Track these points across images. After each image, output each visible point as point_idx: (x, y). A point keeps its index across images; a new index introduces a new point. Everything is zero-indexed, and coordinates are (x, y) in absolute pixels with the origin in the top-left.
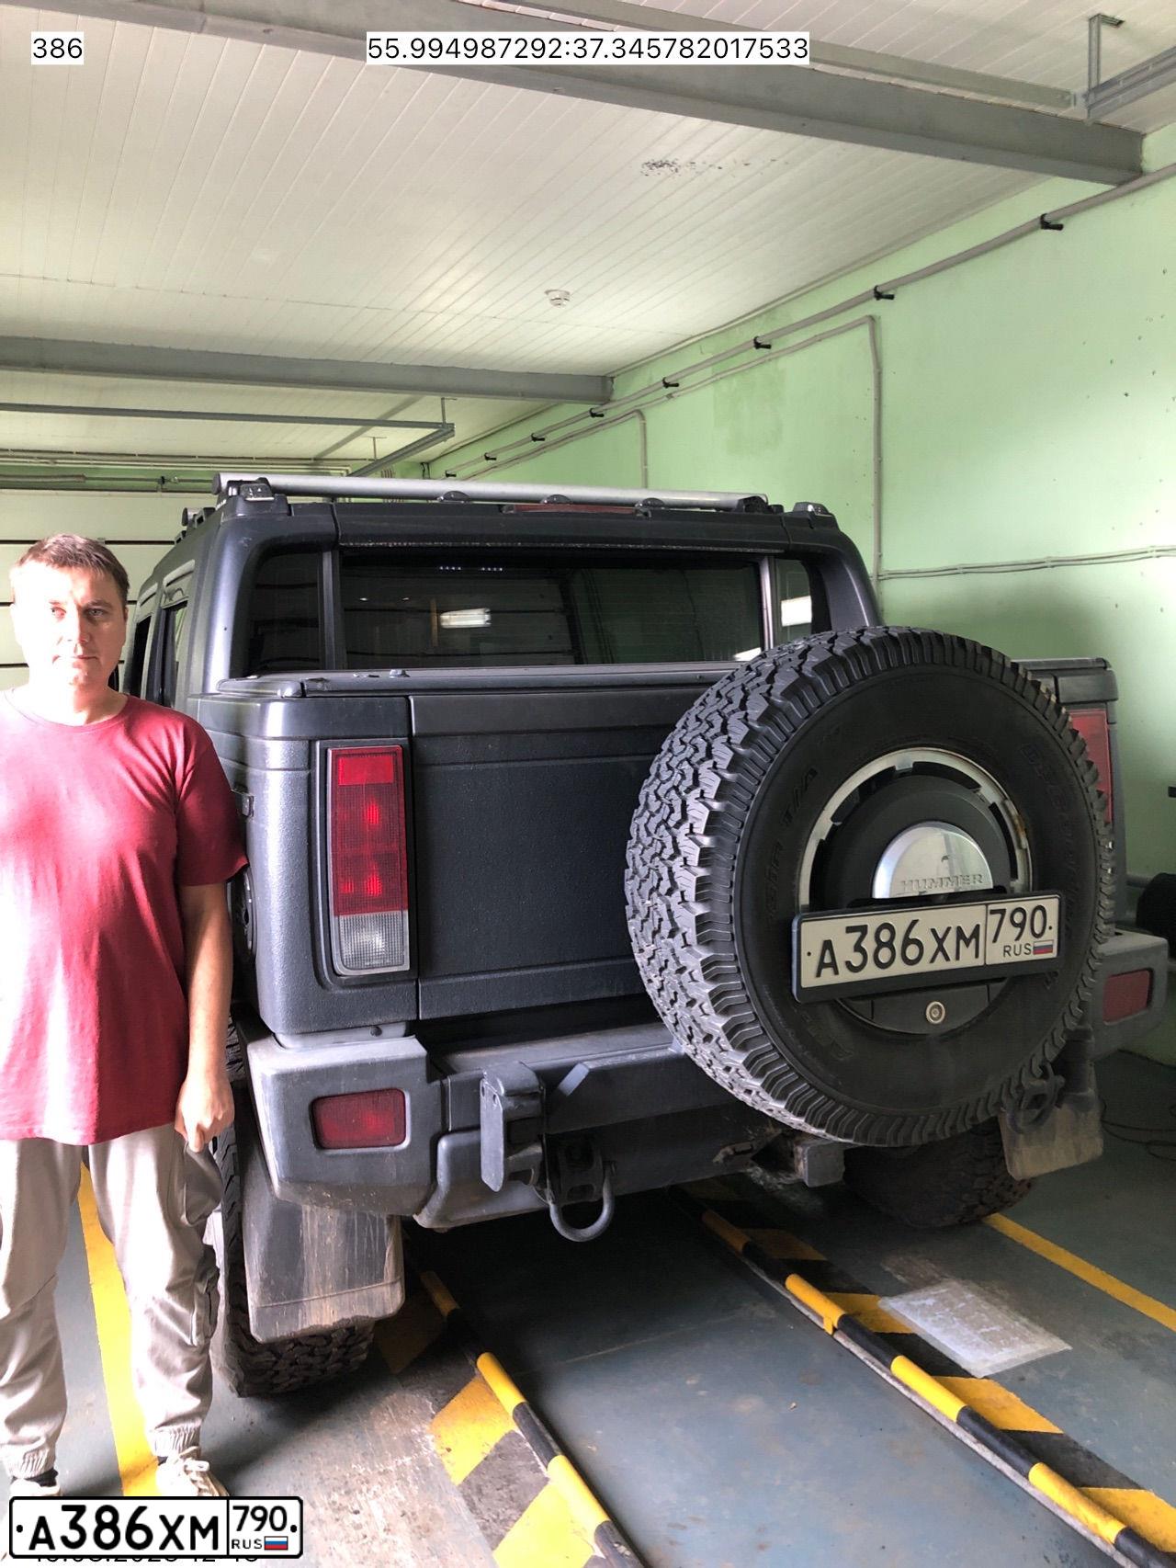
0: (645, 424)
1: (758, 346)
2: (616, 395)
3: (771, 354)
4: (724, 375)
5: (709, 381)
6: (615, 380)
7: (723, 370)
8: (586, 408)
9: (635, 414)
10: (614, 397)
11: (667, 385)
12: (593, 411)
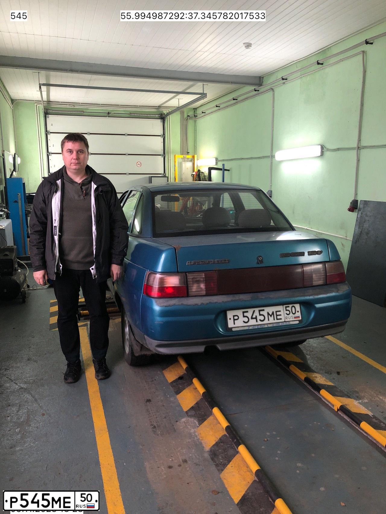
0: (274, 93)
1: (318, 63)
2: (264, 83)
3: (323, 67)
4: (304, 75)
5: (299, 77)
6: (264, 78)
7: (305, 73)
8: (253, 88)
9: (270, 90)
10: (263, 84)
11: (283, 79)
12: (256, 89)
